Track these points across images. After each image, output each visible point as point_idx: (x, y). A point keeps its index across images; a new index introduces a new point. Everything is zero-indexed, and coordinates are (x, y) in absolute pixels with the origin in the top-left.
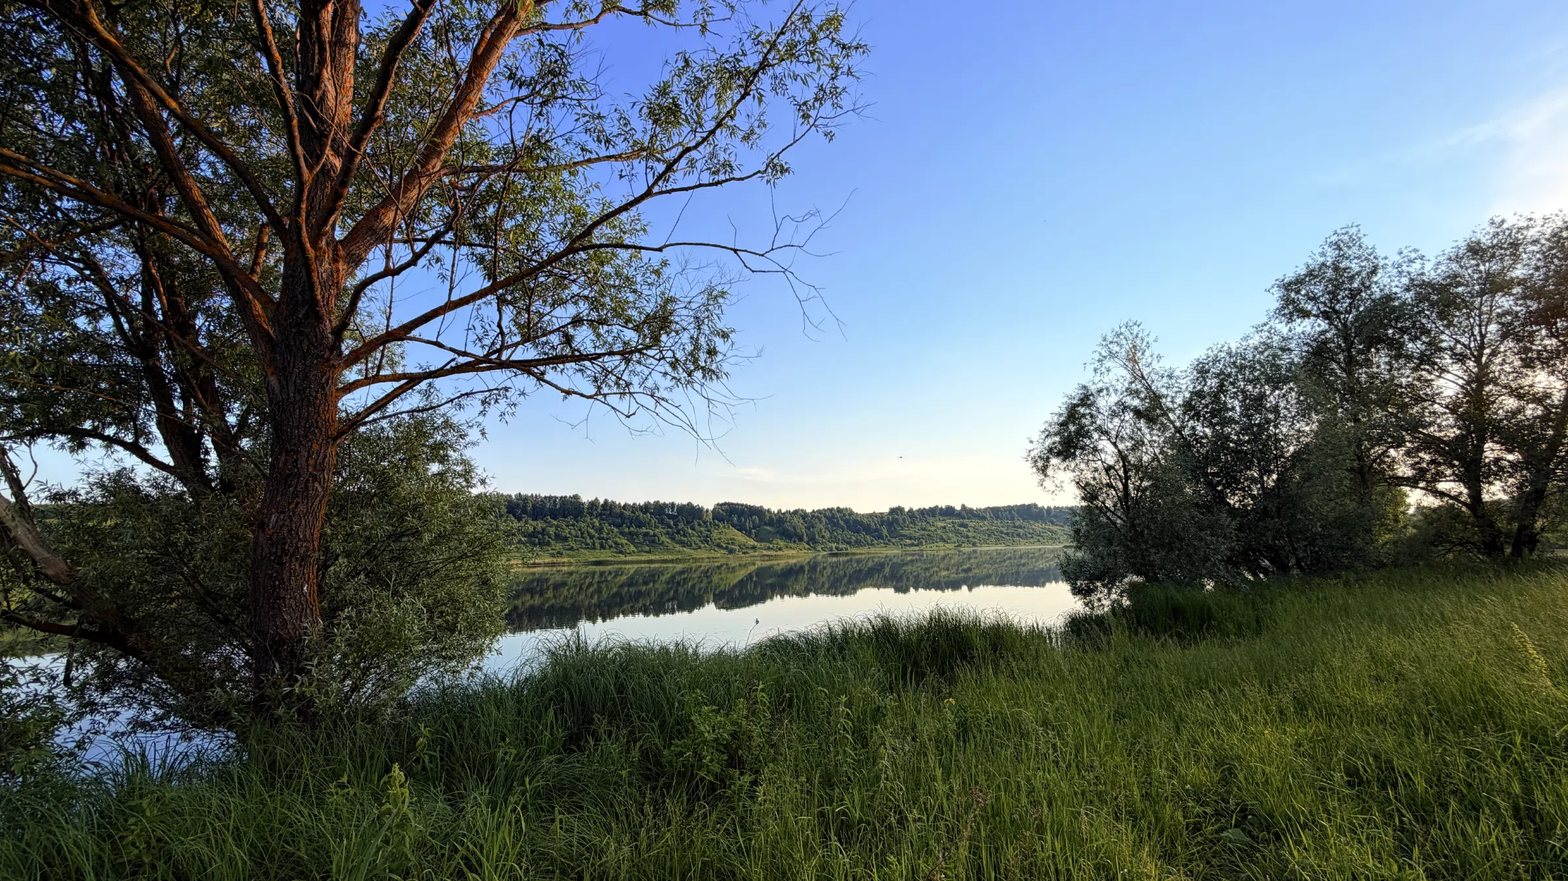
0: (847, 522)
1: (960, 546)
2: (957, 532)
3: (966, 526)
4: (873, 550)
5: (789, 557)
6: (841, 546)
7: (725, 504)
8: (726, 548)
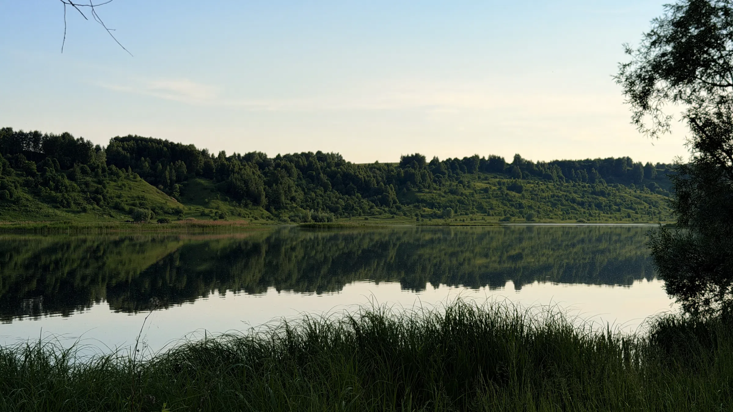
0: (332, 176)
1: (507, 220)
2: (505, 199)
3: (519, 189)
4: (372, 222)
5: (235, 229)
6: (322, 214)
7: (129, 138)
8: (130, 212)
